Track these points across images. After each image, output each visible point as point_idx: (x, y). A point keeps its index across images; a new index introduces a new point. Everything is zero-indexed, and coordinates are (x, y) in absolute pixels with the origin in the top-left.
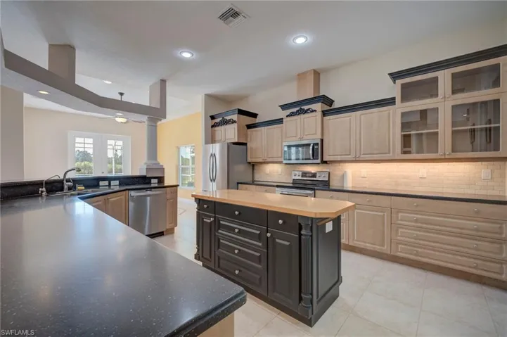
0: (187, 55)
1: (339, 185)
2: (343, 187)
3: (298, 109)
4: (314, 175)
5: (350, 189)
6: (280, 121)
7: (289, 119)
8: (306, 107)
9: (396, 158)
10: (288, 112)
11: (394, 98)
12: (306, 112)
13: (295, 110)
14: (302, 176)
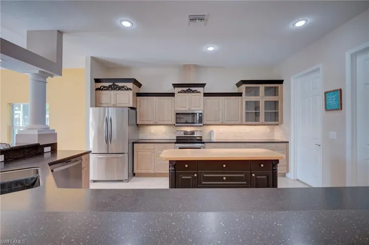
0: (126, 24)
1: (209, 138)
2: (211, 139)
3: (188, 88)
4: (193, 133)
5: (215, 141)
6: (172, 95)
7: (180, 94)
8: (193, 89)
9: (243, 123)
10: (180, 89)
11: (242, 93)
12: (193, 92)
13: (185, 89)
14: (185, 134)
